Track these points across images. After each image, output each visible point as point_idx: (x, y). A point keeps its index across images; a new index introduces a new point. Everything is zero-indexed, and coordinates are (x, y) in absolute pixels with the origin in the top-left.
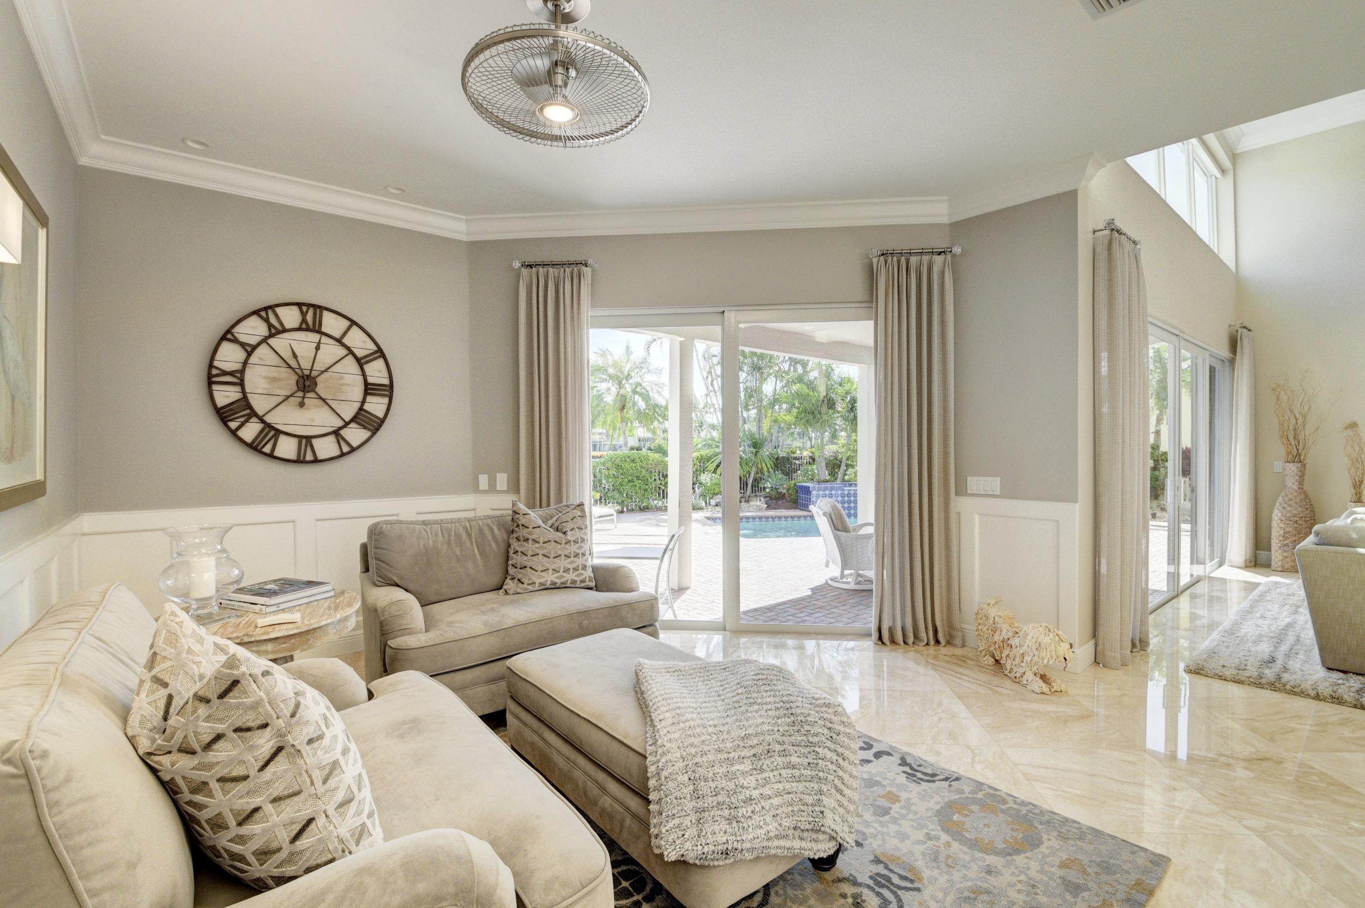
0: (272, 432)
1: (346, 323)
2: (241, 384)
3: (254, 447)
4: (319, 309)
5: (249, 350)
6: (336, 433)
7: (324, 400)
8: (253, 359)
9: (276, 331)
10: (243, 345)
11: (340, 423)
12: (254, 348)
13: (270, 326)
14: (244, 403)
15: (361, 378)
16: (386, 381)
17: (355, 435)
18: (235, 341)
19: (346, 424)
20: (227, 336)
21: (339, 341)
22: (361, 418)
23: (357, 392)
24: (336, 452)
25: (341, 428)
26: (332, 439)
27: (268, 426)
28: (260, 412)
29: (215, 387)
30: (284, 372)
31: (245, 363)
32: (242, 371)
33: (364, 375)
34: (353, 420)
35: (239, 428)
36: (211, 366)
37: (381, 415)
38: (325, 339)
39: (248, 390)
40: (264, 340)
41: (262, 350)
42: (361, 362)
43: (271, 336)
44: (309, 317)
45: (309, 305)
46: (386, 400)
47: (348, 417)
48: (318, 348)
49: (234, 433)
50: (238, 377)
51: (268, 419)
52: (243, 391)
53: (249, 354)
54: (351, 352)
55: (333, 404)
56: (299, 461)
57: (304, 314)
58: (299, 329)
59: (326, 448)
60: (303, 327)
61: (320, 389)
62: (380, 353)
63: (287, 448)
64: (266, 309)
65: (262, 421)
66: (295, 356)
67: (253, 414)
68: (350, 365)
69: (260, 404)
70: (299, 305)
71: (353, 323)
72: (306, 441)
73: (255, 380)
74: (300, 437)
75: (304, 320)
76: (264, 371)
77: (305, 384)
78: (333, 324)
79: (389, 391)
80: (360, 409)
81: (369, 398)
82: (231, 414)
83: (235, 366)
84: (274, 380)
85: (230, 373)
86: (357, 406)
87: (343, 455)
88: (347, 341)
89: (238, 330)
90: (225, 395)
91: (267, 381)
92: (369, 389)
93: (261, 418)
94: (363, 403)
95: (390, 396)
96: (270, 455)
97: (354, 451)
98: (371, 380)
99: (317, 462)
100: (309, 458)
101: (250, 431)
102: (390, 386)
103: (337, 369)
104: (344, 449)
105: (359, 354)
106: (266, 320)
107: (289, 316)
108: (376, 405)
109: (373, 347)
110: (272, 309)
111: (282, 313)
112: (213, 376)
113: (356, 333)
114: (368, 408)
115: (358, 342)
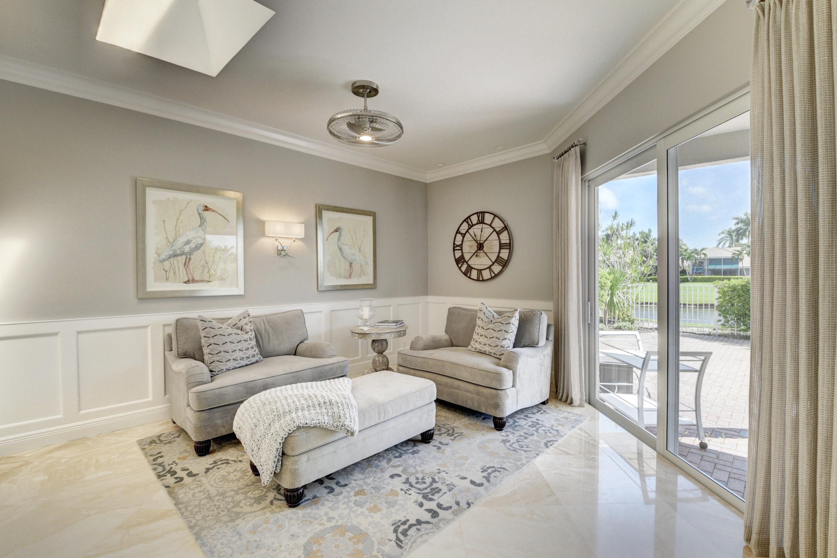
0: (470, 268)
1: (493, 216)
2: (461, 250)
3: (465, 274)
4: (483, 213)
5: (464, 235)
6: (489, 268)
7: (485, 253)
8: (465, 239)
9: (471, 226)
10: (461, 234)
11: (491, 263)
12: (465, 234)
13: (469, 224)
14: (462, 257)
15: (498, 241)
16: (508, 242)
17: (497, 268)
18: (460, 233)
19: (493, 264)
20: (458, 232)
21: (490, 225)
22: (499, 260)
23: (497, 248)
24: (490, 277)
25: (491, 265)
26: (488, 270)
27: (469, 266)
28: (467, 260)
29: (456, 252)
30: (473, 243)
31: (463, 241)
32: (462, 244)
33: (500, 240)
34: (496, 261)
35: (461, 266)
36: (454, 244)
37: (506, 258)
38: (484, 226)
39: (464, 251)
40: (467, 231)
41: (467, 234)
42: (498, 233)
43: (469, 228)
44: (480, 218)
45: (480, 213)
46: (508, 251)
47: (494, 260)
48: (482, 231)
49: (460, 268)
50: (461, 246)
51: (470, 263)
52: (462, 252)
53: (463, 237)
54: (495, 230)
55: (489, 255)
56: (478, 280)
58: (477, 224)
59: (486, 274)
60: (478, 222)
61: (485, 249)
62: (506, 228)
63: (474, 274)
64: (467, 218)
65: (467, 264)
66: (475, 236)
67: (465, 261)
68: (495, 235)
69: (467, 257)
70: (477, 213)
71: (495, 216)
72: (480, 271)
73: (466, 248)
74: (478, 270)
75: (479, 220)
76: (468, 244)
77: (480, 246)
78: (488, 218)
79: (509, 246)
80: (498, 256)
81: (502, 251)
82: (460, 261)
83: (460, 243)
84: (471, 246)
85: (458, 246)
86: (497, 254)
87: (492, 278)
88: (493, 225)
89: (461, 228)
90: (458, 254)
91: (469, 247)
92: (501, 246)
93: (467, 263)
94: (499, 253)
95: (510, 249)
96: (470, 278)
97: (496, 276)
98: (502, 242)
99: (483, 280)
100: (481, 279)
101: (464, 268)
102: (510, 243)
103: (490, 238)
104: (493, 275)
105: (498, 230)
106: (468, 222)
107: (474, 219)
108: (504, 254)
109: (503, 226)
110: (469, 217)
111: (472, 218)
112: (455, 247)
113: (496, 220)
114: (501, 255)
115: (498, 224)
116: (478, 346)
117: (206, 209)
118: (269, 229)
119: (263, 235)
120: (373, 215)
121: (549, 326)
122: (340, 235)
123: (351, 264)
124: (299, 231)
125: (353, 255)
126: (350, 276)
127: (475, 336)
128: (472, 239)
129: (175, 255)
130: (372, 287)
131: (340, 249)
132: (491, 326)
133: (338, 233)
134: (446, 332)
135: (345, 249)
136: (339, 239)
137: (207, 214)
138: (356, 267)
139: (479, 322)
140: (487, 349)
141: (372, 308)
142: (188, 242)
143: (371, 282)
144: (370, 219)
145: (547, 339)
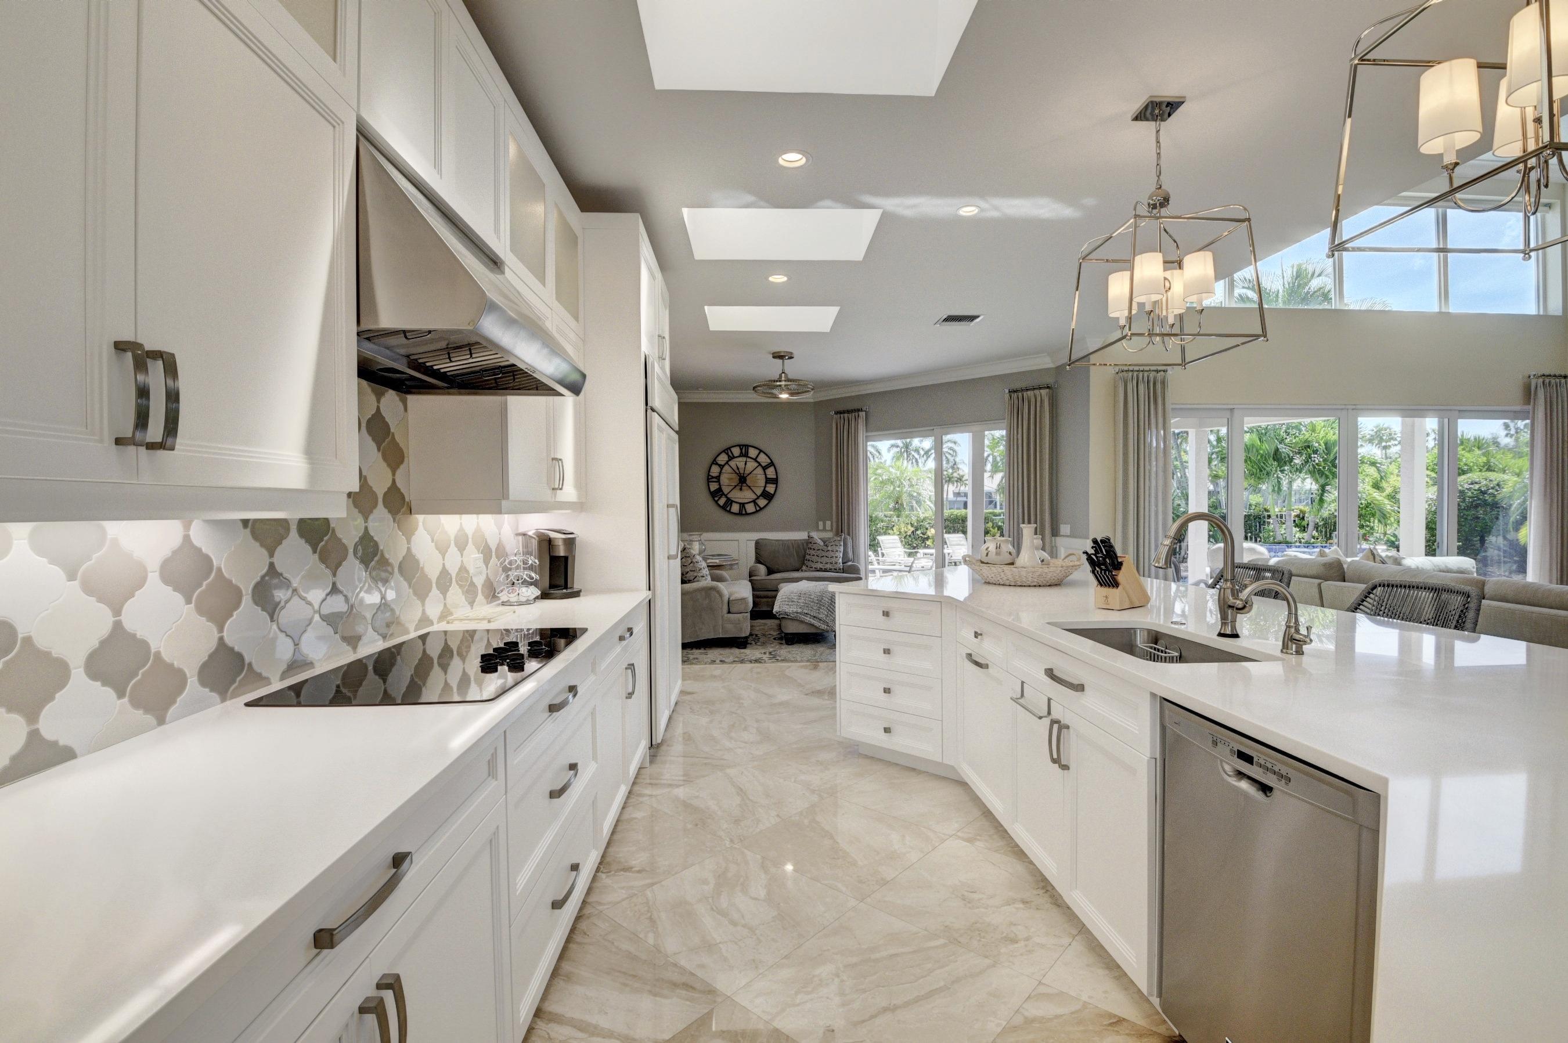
0: (730, 502)
1: (758, 451)
2: (719, 481)
3: (724, 508)
4: (747, 446)
5: (722, 467)
6: (754, 502)
7: (749, 487)
8: (723, 471)
9: (731, 458)
10: (720, 465)
11: (755, 497)
12: (723, 466)
13: (729, 456)
14: (720, 490)
15: (764, 476)
16: (775, 477)
17: (762, 502)
18: (717, 464)
19: (758, 498)
20: (714, 462)
21: (755, 459)
22: (764, 494)
23: (762, 483)
24: (755, 510)
25: (756, 499)
26: (752, 504)
27: (728, 499)
28: (726, 493)
29: (710, 484)
30: (734, 476)
31: (720, 473)
32: (719, 476)
33: (765, 474)
34: (761, 495)
35: (718, 500)
36: (709, 475)
37: (772, 492)
38: (748, 460)
40: (727, 463)
41: (726, 467)
42: (765, 468)
43: (730, 460)
44: (743, 450)
45: (743, 445)
46: (775, 486)
47: (759, 494)
48: (746, 464)
49: (716, 502)
50: (718, 479)
51: (729, 496)
52: (720, 484)
53: (722, 469)
54: (760, 465)
55: (753, 488)
56: (740, 514)
57: (741, 450)
58: (739, 457)
59: (750, 508)
60: (741, 455)
61: (748, 482)
62: (772, 464)
63: (735, 508)
64: (727, 449)
65: (727, 497)
66: (738, 468)
67: (723, 494)
68: (760, 470)
69: (726, 490)
70: (739, 446)
71: (761, 451)
72: (742, 505)
73: (725, 479)
74: (740, 504)
75: (741, 452)
76: (727, 475)
77: (742, 480)
78: (752, 452)
79: (776, 481)
80: (764, 491)
81: (768, 485)
82: (716, 494)
83: (717, 474)
84: (730, 479)
85: (715, 477)
86: (763, 488)
87: (757, 511)
88: (759, 459)
89: (718, 459)
90: (714, 487)
91: (727, 479)
92: (767, 480)
94: (765, 487)
95: (776, 484)
96: (729, 511)
97: (761, 509)
98: (768, 476)
99: (747, 514)
100: (744, 512)
101: (722, 501)
102: (777, 478)
103: (754, 472)
104: (758, 509)
105: (764, 464)
106: (727, 454)
107: (736, 451)
108: (770, 488)
109: (769, 461)
110: (729, 448)
111: (733, 450)
112: (709, 479)
113: (762, 455)
114: (767, 489)
115: (763, 459)
128: (731, 470)
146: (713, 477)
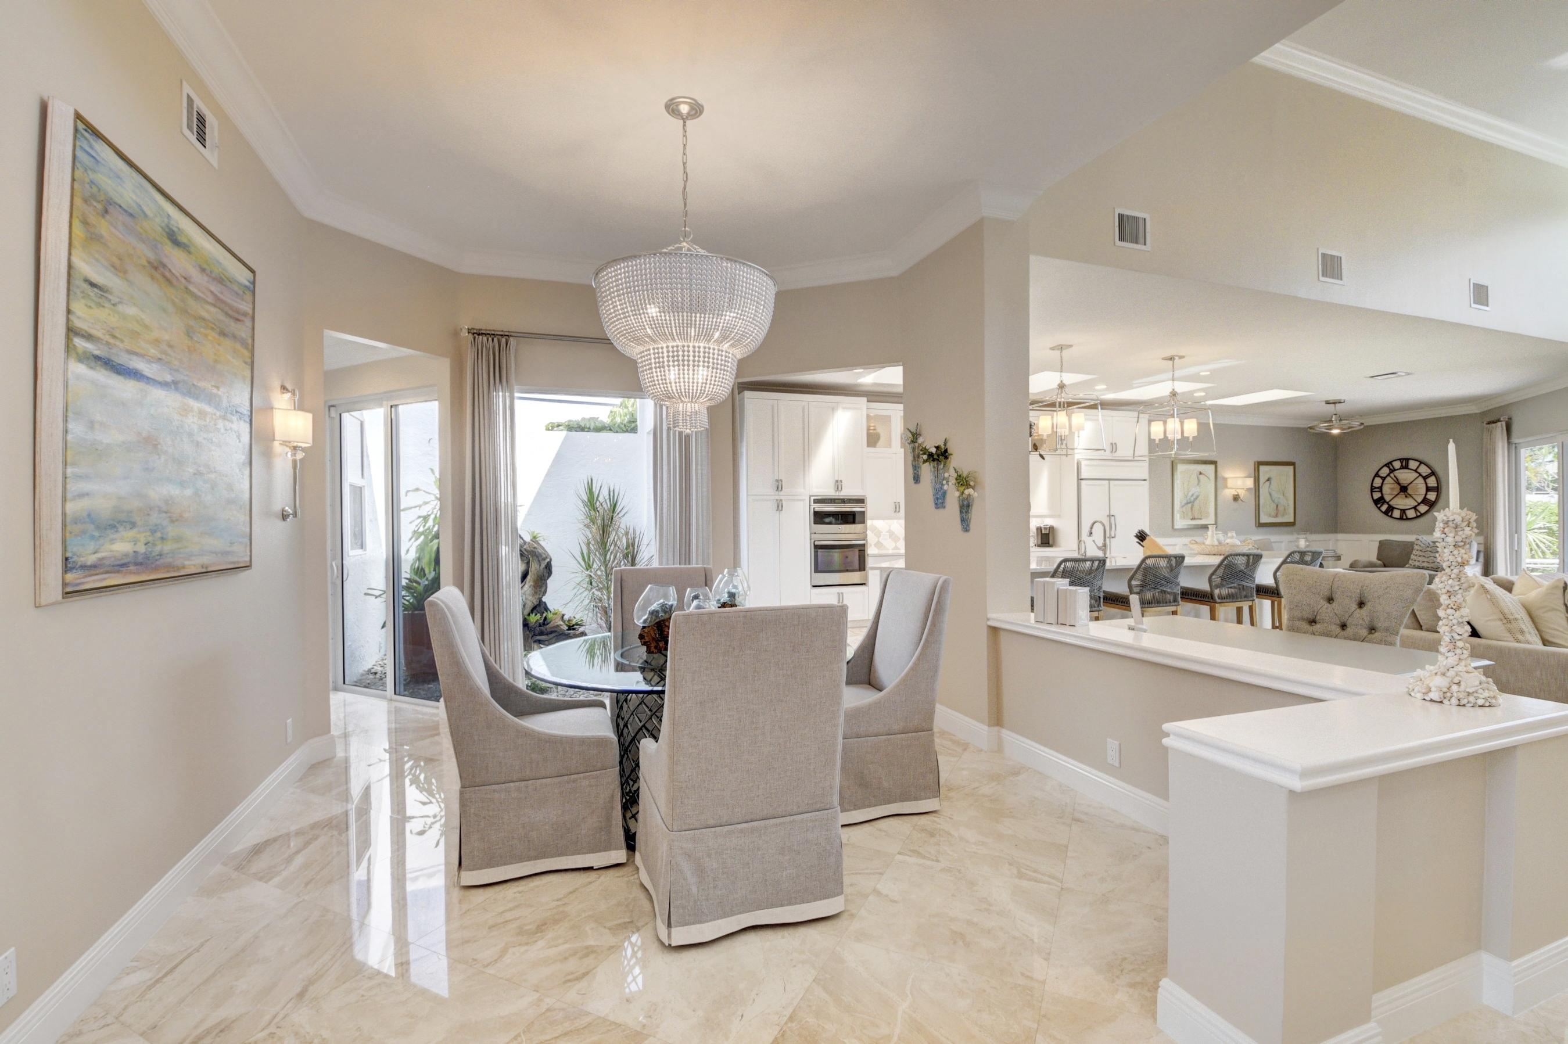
0: (1391, 509)
1: (1419, 463)
2: (1381, 491)
3: (1386, 513)
4: (1407, 460)
5: (1384, 479)
6: (1415, 508)
7: (1410, 495)
8: (1386, 482)
9: (1392, 471)
10: (1381, 477)
11: (1416, 504)
13: (1390, 469)
14: (1382, 498)
15: (1424, 485)
16: (1436, 485)
17: (1423, 508)
18: (1379, 476)
19: (1419, 504)
20: (1377, 475)
21: (1416, 471)
22: (1425, 501)
23: (1423, 490)
24: (1415, 516)
25: (1416, 506)
26: (1413, 510)
27: (1390, 506)
28: (1387, 501)
29: (1374, 493)
30: (1396, 486)
31: (1382, 484)
32: (1381, 487)
33: (1426, 484)
34: (1422, 502)
35: (1381, 506)
36: (1372, 486)
37: (1433, 500)
38: (1409, 471)
39: (1384, 492)
40: (1388, 475)
41: (1388, 479)
42: (1425, 478)
43: (1390, 473)
44: (1404, 464)
45: (1403, 459)
46: (1436, 493)
47: (1419, 501)
48: (1405, 475)
49: (1379, 508)
50: (1380, 489)
51: (1391, 503)
52: (1382, 494)
54: (1420, 475)
55: (1414, 496)
56: (1401, 518)
57: (1402, 463)
58: (1400, 469)
59: (1411, 514)
60: (1402, 467)
61: (1409, 491)
62: (1433, 473)
63: (1397, 514)
64: (1388, 463)
66: (1398, 479)
67: (1385, 502)
68: (1421, 480)
69: (1387, 498)
70: (1400, 460)
71: (1421, 463)
72: (1403, 511)
73: (1386, 489)
74: (1401, 510)
75: (1402, 465)
76: (1389, 486)
77: (1403, 489)
78: (1413, 465)
79: (1437, 489)
80: (1425, 498)
81: (1429, 493)
82: (1379, 502)
83: (1379, 485)
84: (1392, 489)
85: (1378, 488)
86: (1423, 496)
87: (1417, 517)
88: (1419, 470)
89: (1380, 472)
90: (1377, 495)
91: (1390, 489)
92: (1428, 489)
93: (1388, 503)
94: (1426, 494)
95: (1438, 492)
96: (1391, 516)
97: (1422, 515)
98: (1429, 485)
99: (1407, 519)
100: (1405, 517)
101: (1384, 508)
102: (1438, 487)
103: (1415, 482)
104: (1419, 514)
105: (1424, 475)
106: (1389, 467)
107: (1397, 465)
108: (1432, 496)
109: (1430, 471)
110: (1391, 463)
111: (1394, 463)
112: (1373, 489)
113: (1422, 466)
114: (1428, 497)
115: (1424, 470)
116: (1417, 564)
117: (1201, 473)
118: (1230, 483)
119: (1226, 487)
120: (1293, 464)
121: (1478, 552)
122: (1270, 483)
123: (1277, 506)
124: (1250, 483)
125: (1279, 498)
126: (1276, 516)
127: (1412, 557)
128: (1393, 482)
129: (1187, 503)
130: (1292, 524)
131: (1270, 495)
132: (1429, 549)
133: (1268, 483)
134: (1378, 559)
135: (1273, 493)
136: (1269, 487)
137: (1201, 477)
138: (1281, 508)
139: (1416, 547)
140: (1425, 565)
141: (1307, 540)
142: (1193, 495)
143: (1292, 520)
144: (1292, 468)
145: (1477, 560)
146: (1376, 488)
